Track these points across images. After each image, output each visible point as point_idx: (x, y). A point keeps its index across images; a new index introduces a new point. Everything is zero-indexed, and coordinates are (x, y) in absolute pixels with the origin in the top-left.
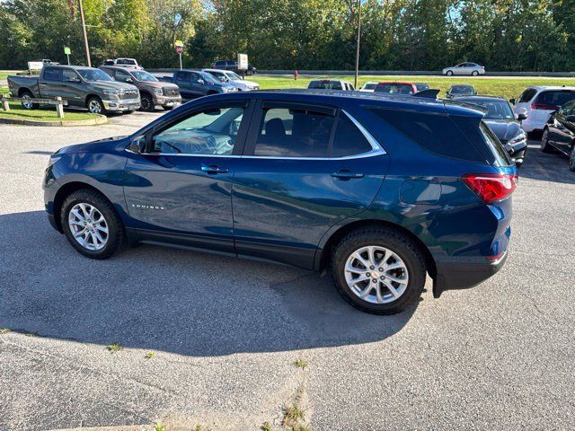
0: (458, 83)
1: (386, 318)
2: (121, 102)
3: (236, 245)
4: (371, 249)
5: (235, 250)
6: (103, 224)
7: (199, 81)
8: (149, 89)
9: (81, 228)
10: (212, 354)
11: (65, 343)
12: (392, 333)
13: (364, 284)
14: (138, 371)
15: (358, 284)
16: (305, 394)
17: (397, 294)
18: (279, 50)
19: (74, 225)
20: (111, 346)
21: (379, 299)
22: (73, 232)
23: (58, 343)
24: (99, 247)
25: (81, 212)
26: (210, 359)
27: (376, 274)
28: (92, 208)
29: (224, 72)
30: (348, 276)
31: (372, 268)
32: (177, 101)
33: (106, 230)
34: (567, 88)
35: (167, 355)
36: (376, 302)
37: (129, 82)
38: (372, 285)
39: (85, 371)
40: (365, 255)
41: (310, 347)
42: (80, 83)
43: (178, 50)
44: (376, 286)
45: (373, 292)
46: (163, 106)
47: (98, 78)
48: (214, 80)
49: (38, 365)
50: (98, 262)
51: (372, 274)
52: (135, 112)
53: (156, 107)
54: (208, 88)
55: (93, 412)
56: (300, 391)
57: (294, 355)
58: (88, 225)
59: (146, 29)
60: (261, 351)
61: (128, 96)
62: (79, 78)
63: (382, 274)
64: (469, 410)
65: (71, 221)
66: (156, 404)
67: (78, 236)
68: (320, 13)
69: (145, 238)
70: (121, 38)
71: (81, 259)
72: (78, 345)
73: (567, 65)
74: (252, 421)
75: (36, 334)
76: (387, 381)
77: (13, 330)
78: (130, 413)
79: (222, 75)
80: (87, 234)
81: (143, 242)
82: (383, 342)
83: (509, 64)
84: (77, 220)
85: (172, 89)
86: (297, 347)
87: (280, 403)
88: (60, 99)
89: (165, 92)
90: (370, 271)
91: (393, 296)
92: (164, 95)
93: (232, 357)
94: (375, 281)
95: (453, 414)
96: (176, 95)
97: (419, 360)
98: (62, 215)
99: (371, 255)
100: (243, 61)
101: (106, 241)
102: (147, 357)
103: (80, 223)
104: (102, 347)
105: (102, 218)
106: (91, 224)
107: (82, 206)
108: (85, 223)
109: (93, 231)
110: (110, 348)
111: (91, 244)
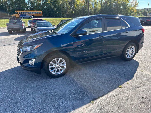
24: (61, 72)
25: (54, 62)
36: (130, 58)
65: (50, 67)
99: (130, 48)
101: (65, 69)
102: (128, 84)
103: (54, 66)
104: (118, 88)
105: (64, 61)
106: (58, 65)
107: (55, 59)
108: (56, 66)
109: (59, 67)
110: (119, 87)
111: (57, 73)
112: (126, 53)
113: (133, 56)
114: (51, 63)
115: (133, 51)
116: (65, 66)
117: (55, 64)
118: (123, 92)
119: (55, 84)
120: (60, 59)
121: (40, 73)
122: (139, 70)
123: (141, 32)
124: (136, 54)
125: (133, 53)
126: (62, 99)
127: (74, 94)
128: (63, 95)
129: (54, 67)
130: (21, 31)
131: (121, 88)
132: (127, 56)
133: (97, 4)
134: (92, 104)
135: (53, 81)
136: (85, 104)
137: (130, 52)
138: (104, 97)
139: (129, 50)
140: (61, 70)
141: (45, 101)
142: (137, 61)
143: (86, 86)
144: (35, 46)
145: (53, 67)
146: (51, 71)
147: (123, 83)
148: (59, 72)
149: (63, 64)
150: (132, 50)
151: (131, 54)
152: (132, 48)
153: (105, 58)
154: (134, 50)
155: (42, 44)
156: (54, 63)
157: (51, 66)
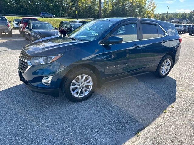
24: (86, 94)
25: (78, 80)
36: (165, 74)
58: (81, 85)
80: (79, 90)
99: (166, 62)
101: (91, 89)
102: (173, 108)
103: (76, 86)
104: (163, 114)
105: (90, 79)
106: (83, 84)
108: (79, 85)
109: (83, 88)
110: (165, 113)
111: (80, 95)
114: (74, 81)
115: (168, 66)
116: (91, 85)
117: (79, 83)
118: (171, 119)
119: (80, 110)
120: (85, 76)
121: (58, 97)
122: (178, 89)
123: (178, 42)
124: (172, 69)
125: (168, 68)
126: (96, 132)
127: (111, 124)
128: (96, 126)
129: (77, 88)
130: (5, 33)
131: (166, 114)
132: (162, 71)
133: (107, 4)
134: (138, 137)
135: (75, 106)
136: (130, 138)
137: (165, 67)
138: (151, 126)
139: (165, 64)
140: (86, 91)
141: (73, 137)
142: (173, 78)
143: (122, 113)
144: (53, 57)
145: (75, 88)
146: (73, 93)
147: (167, 106)
148: (82, 94)
149: (89, 82)
150: (167, 64)
151: (167, 70)
152: (168, 62)
153: (138, 75)
154: (169, 64)
155: (62, 54)
156: (77, 82)
157: (73, 86)
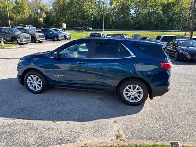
0: (135, 34)
1: (136, 106)
2: (24, 40)
3: (88, 86)
4: (132, 86)
5: (88, 88)
6: (40, 82)
7: (51, 32)
8: (34, 35)
9: (31, 83)
10: (88, 121)
11: (38, 121)
12: (140, 111)
13: (129, 97)
14: (66, 128)
15: (127, 97)
16: (120, 130)
17: (140, 99)
18: (76, 22)
19: (29, 82)
20: (54, 121)
21: (134, 101)
22: (29, 85)
23: (35, 121)
24: (38, 89)
25: (32, 78)
26: (88, 122)
27: (133, 93)
28: (36, 76)
29: (59, 29)
30: (124, 94)
31: (132, 91)
32: (44, 39)
33: (41, 84)
34: (170, 35)
35: (73, 122)
36: (133, 102)
37: (26, 33)
38: (132, 97)
39: (49, 129)
40: (130, 88)
41: (117, 117)
42: (9, 33)
43: (41, 22)
44: (133, 97)
45: (132, 99)
46: (38, 41)
47: (15, 31)
48: (55, 32)
49: (32, 128)
50: (38, 95)
51: (132, 93)
52: (29, 43)
53: (37, 42)
54: (54, 35)
55: (57, 141)
56: (119, 129)
57: (113, 119)
58: (34, 82)
59: (28, 14)
60: (103, 119)
61: (26, 38)
62: (8, 31)
63: (135, 93)
64: (168, 130)
65: (28, 81)
66: (76, 137)
67: (30, 86)
68: (90, 10)
69: (55, 85)
70: (19, 17)
71: (31, 94)
72: (43, 121)
73: (167, 28)
74: (107, 139)
75: (26, 119)
76: (143, 125)
77: (18, 118)
78: (69, 140)
79: (58, 30)
80: (34, 85)
81: (54, 87)
82: (138, 113)
83: (150, 28)
84: (30, 80)
85: (42, 35)
86: (113, 117)
87: (114, 133)
88: (2, 39)
89: (40, 36)
90: (131, 92)
91: (139, 99)
92: (39, 37)
93: (94, 121)
94: (133, 95)
95: (164, 132)
96: (43, 37)
97: (150, 118)
98: (25, 79)
99: (132, 87)
100: (65, 26)
101: (41, 88)
102: (67, 123)
104: (51, 121)
105: (40, 80)
107: (32, 76)
109: (36, 84)
111: (34, 89)
112: (125, 92)
113: (139, 101)
114: (29, 78)
125: (139, 96)
131: (53, 123)
140: (38, 87)
148: (36, 88)
155: (24, 60)
